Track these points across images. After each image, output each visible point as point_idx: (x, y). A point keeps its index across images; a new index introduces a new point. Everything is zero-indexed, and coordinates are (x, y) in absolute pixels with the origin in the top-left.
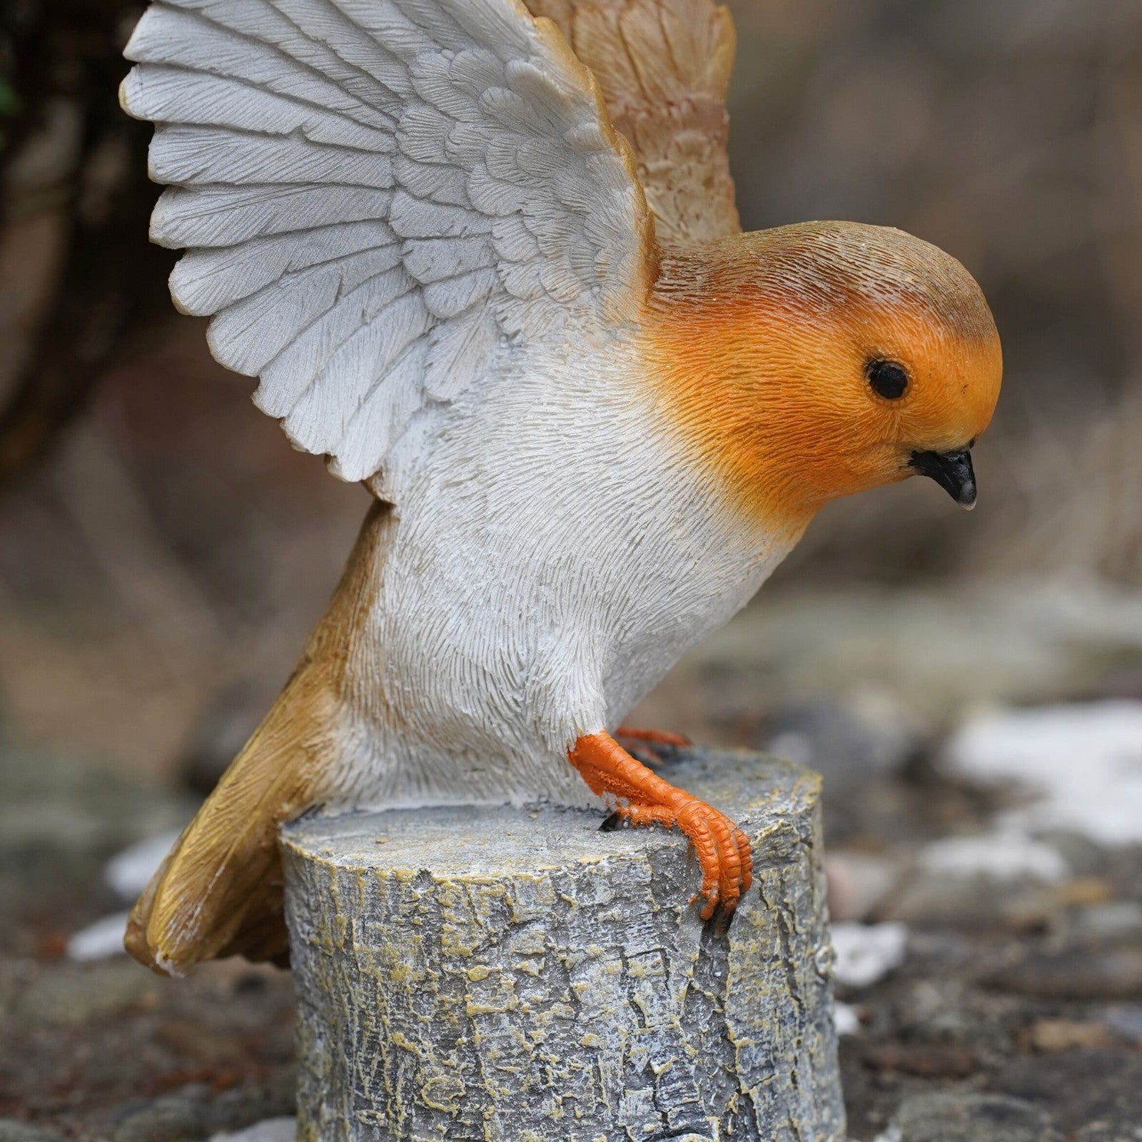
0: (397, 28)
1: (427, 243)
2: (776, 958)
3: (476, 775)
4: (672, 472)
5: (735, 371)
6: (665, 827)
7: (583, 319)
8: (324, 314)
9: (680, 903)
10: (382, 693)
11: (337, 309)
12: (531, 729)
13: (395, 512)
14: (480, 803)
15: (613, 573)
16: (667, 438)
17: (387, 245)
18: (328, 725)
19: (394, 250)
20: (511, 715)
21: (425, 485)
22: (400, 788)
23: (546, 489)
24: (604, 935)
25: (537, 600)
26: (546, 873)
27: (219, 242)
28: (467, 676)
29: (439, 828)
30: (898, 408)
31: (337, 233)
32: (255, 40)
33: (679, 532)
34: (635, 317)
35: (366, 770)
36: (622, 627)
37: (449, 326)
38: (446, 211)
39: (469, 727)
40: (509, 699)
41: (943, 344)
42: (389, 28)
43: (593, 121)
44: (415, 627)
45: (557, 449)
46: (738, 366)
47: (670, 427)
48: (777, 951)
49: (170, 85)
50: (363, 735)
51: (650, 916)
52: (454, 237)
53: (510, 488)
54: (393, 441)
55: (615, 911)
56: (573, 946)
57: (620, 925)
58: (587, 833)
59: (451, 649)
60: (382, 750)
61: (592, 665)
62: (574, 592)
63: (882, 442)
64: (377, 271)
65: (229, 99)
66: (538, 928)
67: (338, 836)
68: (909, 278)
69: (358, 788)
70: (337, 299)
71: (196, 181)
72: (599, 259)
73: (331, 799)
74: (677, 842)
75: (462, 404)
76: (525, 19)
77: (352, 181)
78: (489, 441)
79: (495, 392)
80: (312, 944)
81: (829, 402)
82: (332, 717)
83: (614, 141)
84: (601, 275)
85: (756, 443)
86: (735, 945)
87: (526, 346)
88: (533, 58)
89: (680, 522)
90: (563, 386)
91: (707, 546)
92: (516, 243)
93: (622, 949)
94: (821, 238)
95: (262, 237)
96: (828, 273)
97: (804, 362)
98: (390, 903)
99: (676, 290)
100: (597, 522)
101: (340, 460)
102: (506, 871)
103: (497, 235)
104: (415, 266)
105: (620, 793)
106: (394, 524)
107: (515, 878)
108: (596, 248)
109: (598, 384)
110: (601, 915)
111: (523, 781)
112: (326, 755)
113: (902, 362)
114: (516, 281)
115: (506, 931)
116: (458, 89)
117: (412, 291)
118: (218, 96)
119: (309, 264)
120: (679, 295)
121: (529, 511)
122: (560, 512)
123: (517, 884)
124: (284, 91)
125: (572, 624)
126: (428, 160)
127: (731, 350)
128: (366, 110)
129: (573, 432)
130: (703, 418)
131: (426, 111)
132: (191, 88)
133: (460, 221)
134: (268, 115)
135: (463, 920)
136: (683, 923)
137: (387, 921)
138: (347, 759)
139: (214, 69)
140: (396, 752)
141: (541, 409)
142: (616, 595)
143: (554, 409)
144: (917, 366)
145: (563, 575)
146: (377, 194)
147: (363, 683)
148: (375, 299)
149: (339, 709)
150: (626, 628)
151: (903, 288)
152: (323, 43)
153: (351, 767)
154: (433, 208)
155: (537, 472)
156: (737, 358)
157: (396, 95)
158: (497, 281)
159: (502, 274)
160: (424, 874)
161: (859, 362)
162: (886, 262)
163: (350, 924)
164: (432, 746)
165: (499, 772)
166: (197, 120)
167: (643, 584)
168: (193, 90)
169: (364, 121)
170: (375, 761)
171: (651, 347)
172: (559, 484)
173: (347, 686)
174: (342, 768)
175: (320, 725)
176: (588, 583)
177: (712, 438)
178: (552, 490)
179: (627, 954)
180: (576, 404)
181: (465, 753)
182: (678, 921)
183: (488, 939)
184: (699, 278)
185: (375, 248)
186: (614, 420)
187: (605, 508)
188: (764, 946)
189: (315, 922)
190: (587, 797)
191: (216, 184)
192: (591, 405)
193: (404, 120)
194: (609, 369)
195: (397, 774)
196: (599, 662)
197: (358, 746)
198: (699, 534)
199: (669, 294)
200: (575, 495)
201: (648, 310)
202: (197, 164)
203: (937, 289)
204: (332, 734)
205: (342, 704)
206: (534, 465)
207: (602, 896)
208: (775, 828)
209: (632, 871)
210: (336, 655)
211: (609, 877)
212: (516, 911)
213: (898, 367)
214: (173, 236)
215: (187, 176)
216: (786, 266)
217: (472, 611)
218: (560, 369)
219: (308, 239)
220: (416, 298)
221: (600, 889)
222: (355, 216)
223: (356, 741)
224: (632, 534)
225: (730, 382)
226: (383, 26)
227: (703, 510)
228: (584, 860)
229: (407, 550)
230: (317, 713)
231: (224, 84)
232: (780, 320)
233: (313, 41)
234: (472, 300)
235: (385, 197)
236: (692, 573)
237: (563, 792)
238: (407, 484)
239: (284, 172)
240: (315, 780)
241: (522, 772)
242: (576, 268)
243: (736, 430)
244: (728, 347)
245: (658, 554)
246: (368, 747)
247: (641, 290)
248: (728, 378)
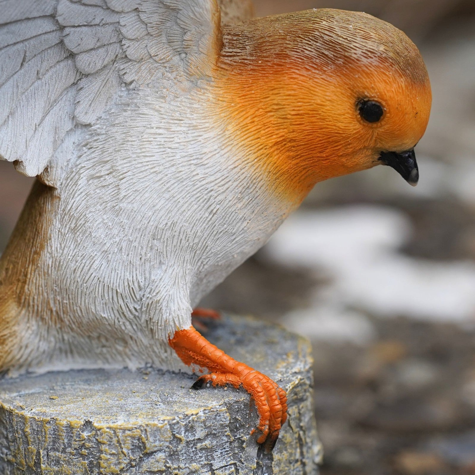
1: (78, 29)
2: (297, 461)
3: (104, 350)
4: (236, 170)
5: (276, 107)
6: (234, 387)
7: (175, 73)
8: (14, 74)
9: (245, 434)
10: (48, 303)
11: (22, 71)
12: (144, 325)
13: (56, 193)
14: (107, 367)
15: (199, 231)
16: (234, 149)
17: (53, 31)
18: (13, 323)
19: (58, 33)
20: (132, 317)
21: (77, 177)
22: (55, 357)
23: (158, 181)
24: (201, 457)
25: (151, 249)
26: (166, 422)
28: (106, 295)
30: (376, 128)
31: (23, 25)
33: (239, 205)
34: (209, 73)
35: (36, 348)
36: (202, 263)
37: (90, 78)
38: (91, 10)
39: (104, 324)
40: (131, 308)
41: (404, 89)
44: (73, 265)
45: (164, 156)
46: (277, 104)
47: (235, 143)
48: (298, 456)
50: (35, 328)
51: (228, 444)
52: (95, 25)
53: (134, 181)
54: (55, 149)
55: (207, 443)
56: (182, 465)
57: (209, 450)
58: (184, 391)
59: (96, 279)
60: (46, 336)
61: (185, 287)
62: (175, 243)
63: (365, 147)
64: (47, 47)
66: (161, 455)
68: (382, 48)
69: (30, 359)
70: (22, 65)
72: (186, 37)
73: (13, 366)
74: (243, 397)
75: (98, 126)
78: (118, 151)
79: (121, 119)
80: (9, 461)
81: (335, 126)
82: (15, 318)
84: (188, 47)
85: (288, 151)
86: (276, 456)
87: (138, 90)
89: (239, 199)
90: (165, 117)
91: (255, 212)
92: (134, 29)
93: (211, 465)
94: (324, 23)
96: (332, 45)
97: (319, 102)
98: (66, 441)
99: (234, 56)
100: (190, 201)
101: (24, 164)
102: (141, 421)
103: (122, 23)
104: (71, 43)
105: (203, 364)
106: (56, 201)
107: (147, 425)
108: (185, 32)
109: (188, 115)
110: (199, 445)
111: (136, 354)
112: (12, 341)
113: (380, 100)
114: (133, 50)
115: (140, 458)
117: (66, 58)
119: (6, 45)
120: (237, 58)
121: (147, 195)
122: (167, 196)
123: (148, 429)
125: (173, 262)
127: (273, 94)
129: (174, 146)
130: (256, 136)
133: (100, 15)
135: (114, 451)
136: (247, 446)
137: (64, 451)
138: (24, 343)
140: (55, 337)
141: (152, 131)
142: (200, 244)
143: (161, 131)
144: (390, 103)
145: (168, 234)
147: (36, 297)
148: (45, 63)
149: (20, 313)
150: (205, 263)
151: (379, 54)
153: (27, 347)
154: (82, 8)
155: (152, 171)
156: (277, 99)
158: (121, 51)
159: (125, 47)
160: (88, 423)
161: (353, 101)
162: (366, 38)
163: (39, 453)
164: (78, 334)
165: (120, 348)
167: (217, 237)
170: (41, 343)
171: (221, 92)
172: (166, 178)
173: (25, 299)
174: (21, 348)
175: (8, 323)
176: (184, 238)
177: (262, 149)
178: (161, 182)
179: (214, 468)
180: (174, 128)
181: (99, 338)
182: (244, 445)
183: (130, 463)
184: (248, 47)
185: (46, 33)
186: (200, 138)
187: (195, 192)
188: (291, 454)
189: (12, 448)
192: (185, 129)
194: (194, 106)
195: (54, 349)
196: (189, 285)
197: (31, 335)
198: (251, 205)
199: (230, 59)
200: (176, 184)
201: (218, 68)
203: (398, 53)
204: (16, 328)
205: (22, 309)
206: (150, 167)
207: (200, 433)
208: (297, 382)
209: (218, 418)
210: (19, 280)
211: (204, 422)
212: (148, 446)
213: (378, 104)
216: (304, 41)
217: (110, 256)
218: (162, 105)
219: (6, 29)
220: (70, 62)
221: (199, 429)
222: (36, 14)
223: (30, 332)
224: (212, 208)
225: (272, 114)
227: (254, 192)
228: (189, 412)
229: (66, 217)
230: (6, 316)
232: (303, 76)
234: (106, 62)
236: (246, 229)
237: (162, 361)
238: (64, 175)
240: (5, 356)
241: (136, 349)
242: (170, 42)
243: (276, 143)
244: (271, 92)
245: (227, 219)
246: (37, 334)
247: (214, 57)
248: (270, 111)
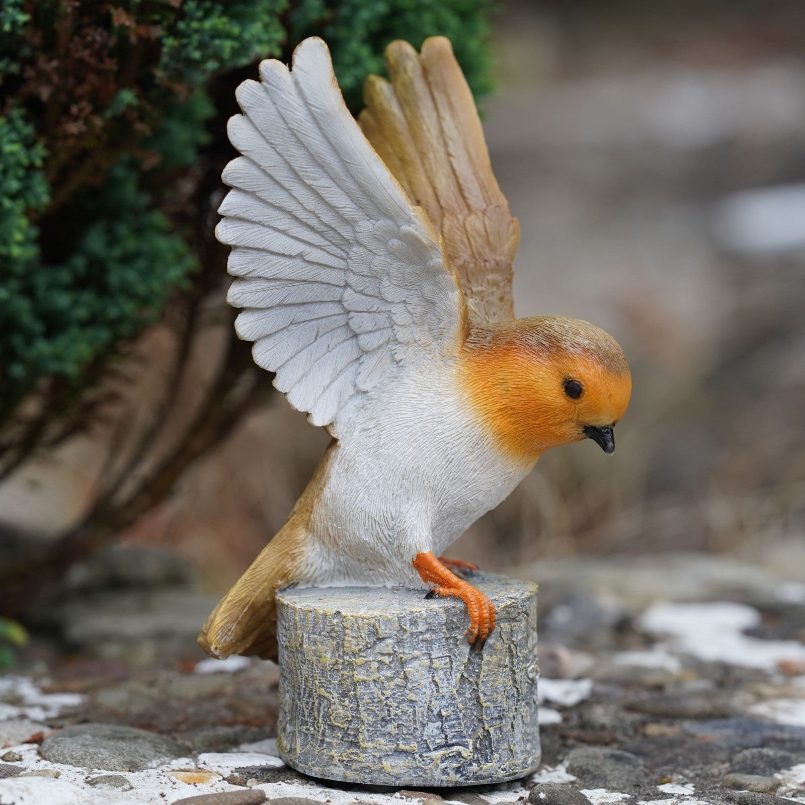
0: (349, 208)
1: (360, 314)
2: (506, 666)
3: (371, 573)
4: (468, 428)
5: (501, 381)
6: (455, 598)
7: (432, 355)
8: (309, 345)
9: (459, 635)
10: (328, 530)
11: (316, 343)
12: (397, 550)
13: (339, 443)
14: (372, 586)
15: (438, 475)
16: (467, 412)
17: (341, 314)
18: (302, 544)
19: (345, 316)
20: (387, 542)
21: (353, 430)
22: (335, 577)
23: (409, 433)
24: (422, 647)
25: (401, 487)
26: (395, 615)
27: (260, 306)
28: (367, 522)
29: (350, 595)
30: (578, 403)
31: (317, 306)
32: (281, 209)
33: (471, 458)
34: (456, 354)
35: (319, 567)
36: (442, 502)
37: (369, 355)
38: (370, 299)
39: (367, 547)
40: (386, 534)
41: (600, 373)
42: (345, 207)
43: (440, 258)
44: (344, 497)
45: (415, 414)
46: (502, 379)
47: (469, 407)
48: (507, 663)
49: (239, 228)
50: (318, 550)
51: (444, 640)
52: (374, 312)
53: (392, 432)
54: (340, 409)
55: (428, 636)
56: (406, 651)
57: (430, 642)
58: (418, 600)
59: (360, 508)
60: (327, 558)
61: (426, 520)
62: (419, 483)
63: (570, 420)
64: (336, 326)
65: (267, 237)
66: (390, 641)
67: (303, 596)
68: (586, 342)
69: (315, 576)
70: (316, 338)
71: (250, 275)
72: (441, 326)
73: (302, 580)
74: (460, 605)
75: (373, 393)
76: (409, 206)
77: (325, 281)
78: (383, 410)
79: (389, 388)
80: (286, 647)
81: (544, 398)
82: (304, 540)
83: (450, 268)
84: (442, 334)
85: (510, 417)
86: (486, 657)
87: (405, 367)
88: (412, 225)
89: (470, 453)
90: (420, 385)
91: (484, 465)
92: (402, 317)
93: (430, 654)
94: (547, 321)
95: (281, 305)
96: (548, 337)
97: (533, 378)
98: (322, 626)
99: (477, 343)
100: (432, 450)
101: (313, 415)
102: (376, 613)
103: (393, 312)
104: (354, 325)
105: (436, 582)
106: (338, 449)
107: (380, 616)
108: (440, 321)
109: (437, 385)
110: (421, 637)
111: (393, 576)
112: (300, 559)
113: (580, 381)
114: (402, 335)
115: (374, 642)
116: (377, 239)
117: (352, 337)
118: (262, 235)
119: (303, 320)
120: (478, 345)
121: (400, 444)
122: (414, 445)
123: (381, 619)
124: (294, 235)
125: (417, 499)
126: (362, 274)
127: (500, 371)
128: (333, 247)
129: (422, 407)
130: (484, 403)
131: (361, 249)
132: (249, 230)
133: (376, 304)
134: (286, 246)
135: (355, 635)
136: (460, 644)
137: (320, 634)
138: (310, 562)
139: (261, 222)
140: (334, 559)
141: (409, 395)
142: (439, 486)
143: (415, 396)
144: (587, 383)
145: (414, 475)
146: (337, 289)
147: (319, 524)
148: (334, 339)
149: (307, 536)
150: (444, 503)
151: (583, 346)
152: (313, 213)
153: (312, 565)
154: (364, 297)
155: (405, 425)
156: (502, 375)
157: (348, 240)
158: (392, 334)
159: (395, 331)
160: (338, 613)
161: (560, 380)
162: (575, 334)
163: (303, 636)
164: (350, 557)
165: (381, 571)
166: (251, 245)
167: (453, 482)
168: (251, 231)
169: (332, 252)
170: (324, 563)
171: (463, 368)
172: (414, 431)
173: (312, 525)
174: (308, 565)
175: (298, 543)
176: (426, 480)
177: (488, 413)
178: (411, 434)
179: (432, 657)
180: (425, 394)
181: (366, 561)
182: (458, 643)
183: (366, 645)
184: (488, 338)
185: (335, 315)
186: (442, 402)
187: (435, 443)
188: (501, 660)
189: (288, 636)
190: (421, 584)
191: (259, 278)
192: (432, 394)
193: (351, 253)
194: (442, 378)
195: (334, 570)
196: (430, 519)
197: (316, 555)
198: (480, 459)
199: (473, 345)
200: (422, 437)
201: (463, 351)
202: (251, 267)
203: (600, 348)
204: (303, 549)
205: (309, 535)
206: (404, 422)
207: (422, 627)
208: (509, 603)
209: (437, 617)
210: (307, 510)
211: (426, 619)
212: (380, 632)
213: (578, 383)
214: (238, 301)
215: (246, 272)
216: (529, 333)
217: (371, 490)
218: (419, 377)
219: (303, 308)
220: (354, 341)
221: (421, 624)
223: (315, 553)
224: (448, 457)
225: (498, 386)
226: (342, 206)
227: (482, 448)
228: (414, 610)
229: (343, 460)
230: (297, 538)
231: (265, 230)
232: (523, 358)
233: (309, 212)
234: (380, 343)
235: (341, 290)
236: (476, 478)
237: (411, 581)
238: (345, 430)
239: (293, 274)
240: (294, 570)
241: (392, 571)
242: (430, 330)
243: (500, 410)
244: (498, 370)
245: (460, 468)
246: (320, 556)
247: (460, 342)
248: (497, 385)
